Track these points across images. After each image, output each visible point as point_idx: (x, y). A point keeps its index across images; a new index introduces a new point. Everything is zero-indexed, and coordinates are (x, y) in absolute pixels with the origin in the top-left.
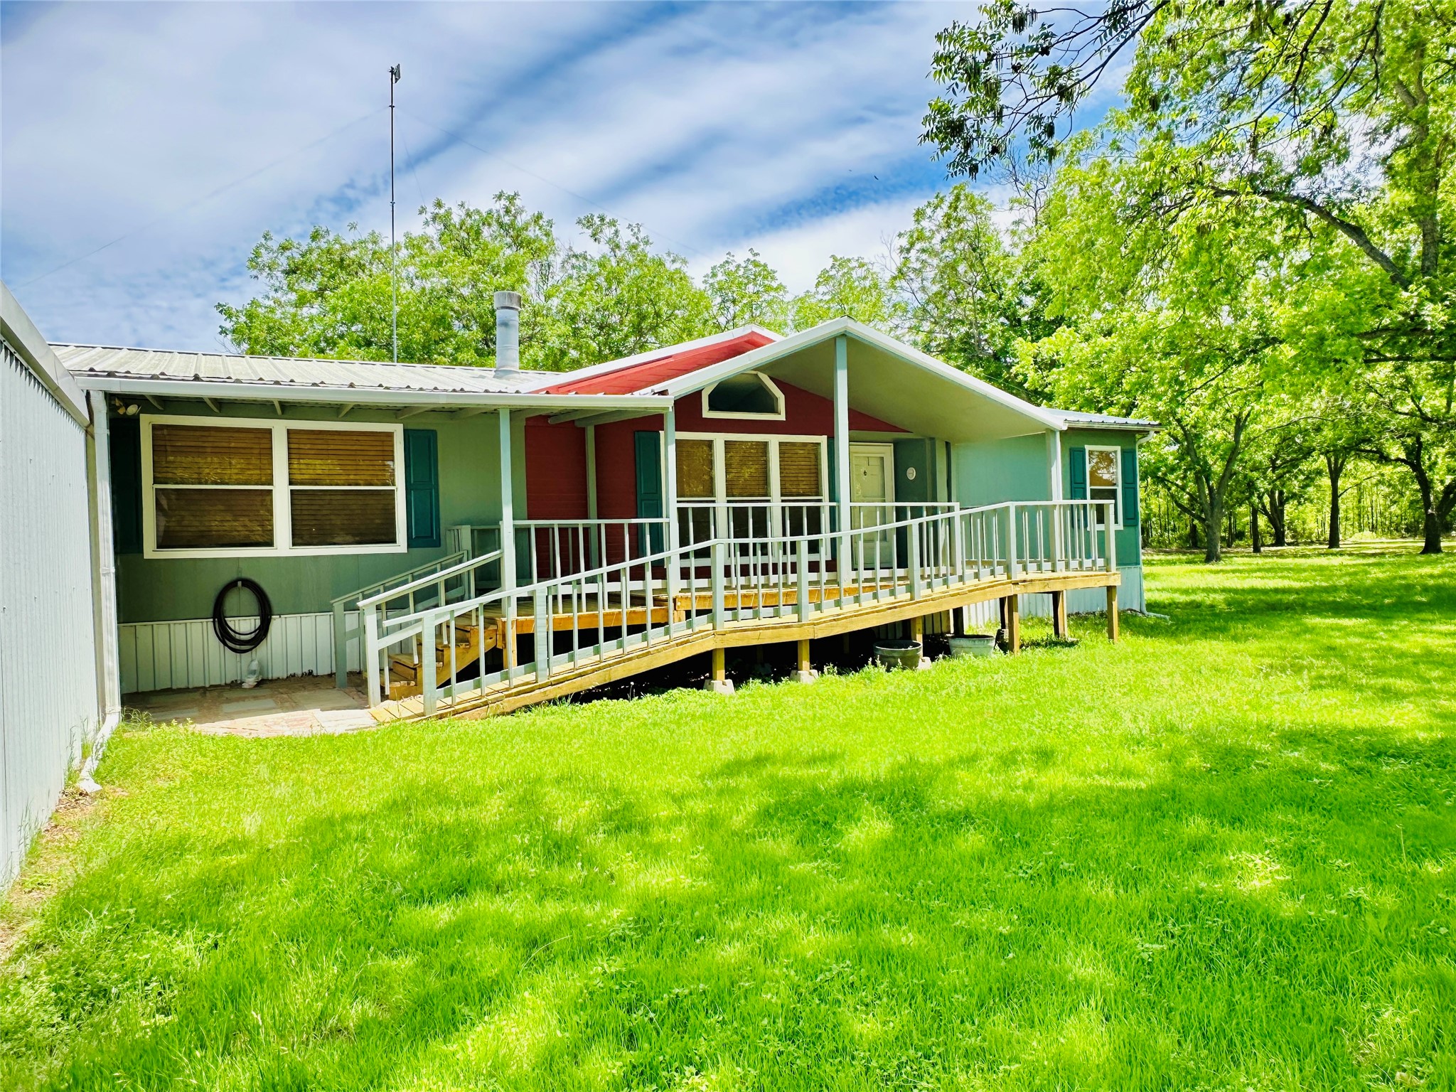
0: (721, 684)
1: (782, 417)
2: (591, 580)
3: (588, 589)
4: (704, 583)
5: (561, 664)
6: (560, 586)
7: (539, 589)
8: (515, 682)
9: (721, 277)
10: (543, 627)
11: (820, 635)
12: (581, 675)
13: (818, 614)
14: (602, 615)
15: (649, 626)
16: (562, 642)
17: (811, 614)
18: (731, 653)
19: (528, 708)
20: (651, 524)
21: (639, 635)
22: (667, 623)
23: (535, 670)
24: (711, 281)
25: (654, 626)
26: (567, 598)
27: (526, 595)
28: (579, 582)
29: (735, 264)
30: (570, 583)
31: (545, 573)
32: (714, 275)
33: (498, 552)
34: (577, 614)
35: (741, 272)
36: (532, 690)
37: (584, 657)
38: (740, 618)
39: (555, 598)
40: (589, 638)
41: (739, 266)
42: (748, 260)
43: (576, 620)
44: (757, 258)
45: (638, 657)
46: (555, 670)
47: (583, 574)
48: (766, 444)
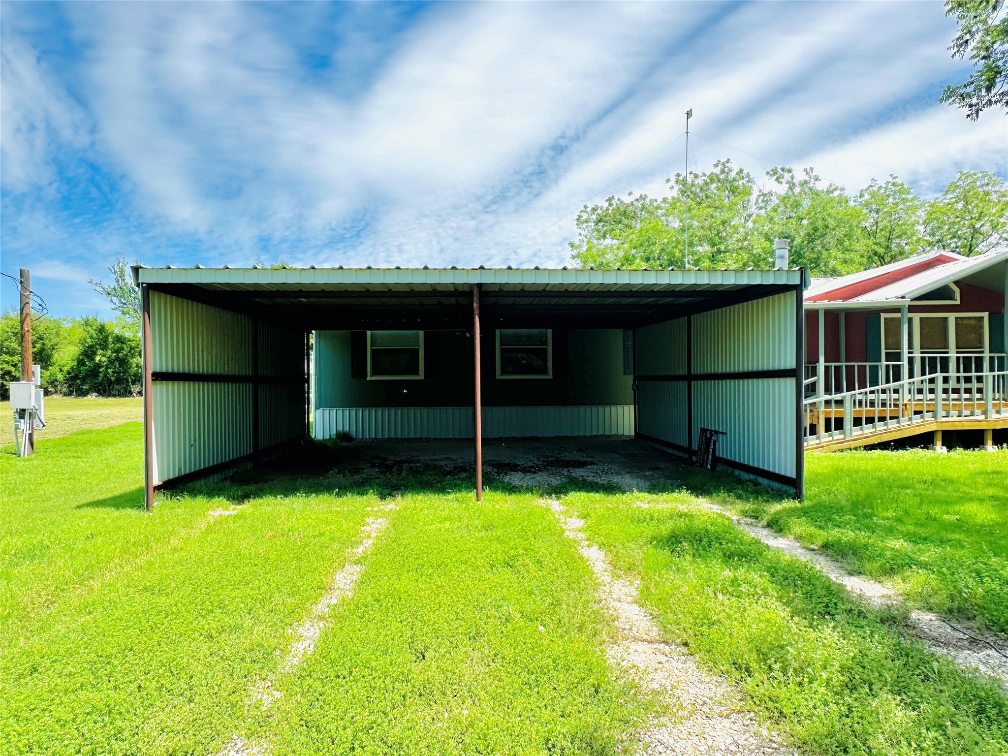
0: (940, 449)
1: (958, 302)
2: (872, 392)
3: (871, 397)
4: (932, 396)
5: (857, 432)
6: (858, 396)
7: (846, 395)
8: (835, 438)
9: (867, 196)
10: (848, 413)
11: (999, 427)
12: (866, 437)
13: (998, 416)
14: (877, 411)
15: (888, 418)
16: (857, 422)
17: (994, 416)
18: (945, 433)
19: (842, 450)
20: (893, 366)
21: (895, 420)
22: (898, 417)
23: (844, 433)
24: (859, 200)
25: (891, 418)
26: (860, 402)
27: (840, 399)
28: (866, 393)
29: (877, 186)
30: (861, 393)
31: (850, 388)
32: (861, 196)
33: (815, 378)
34: (877, 409)
35: (882, 191)
36: (843, 442)
37: (868, 429)
38: (951, 416)
39: (855, 402)
40: (870, 420)
41: (880, 187)
42: (888, 182)
43: (864, 412)
44: (896, 180)
45: (895, 431)
46: (854, 434)
47: (868, 389)
48: (946, 319)
